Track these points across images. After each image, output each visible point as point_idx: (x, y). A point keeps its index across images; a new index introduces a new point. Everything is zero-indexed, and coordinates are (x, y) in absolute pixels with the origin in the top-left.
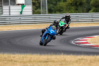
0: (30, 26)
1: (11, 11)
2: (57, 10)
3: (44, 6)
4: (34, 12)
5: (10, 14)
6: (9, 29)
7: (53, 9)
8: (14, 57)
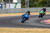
0: (20, 14)
1: (10, 6)
2: (34, 6)
3: (27, 4)
4: (22, 7)
5: (10, 8)
6: (9, 15)
7: (31, 5)
8: (12, 29)
